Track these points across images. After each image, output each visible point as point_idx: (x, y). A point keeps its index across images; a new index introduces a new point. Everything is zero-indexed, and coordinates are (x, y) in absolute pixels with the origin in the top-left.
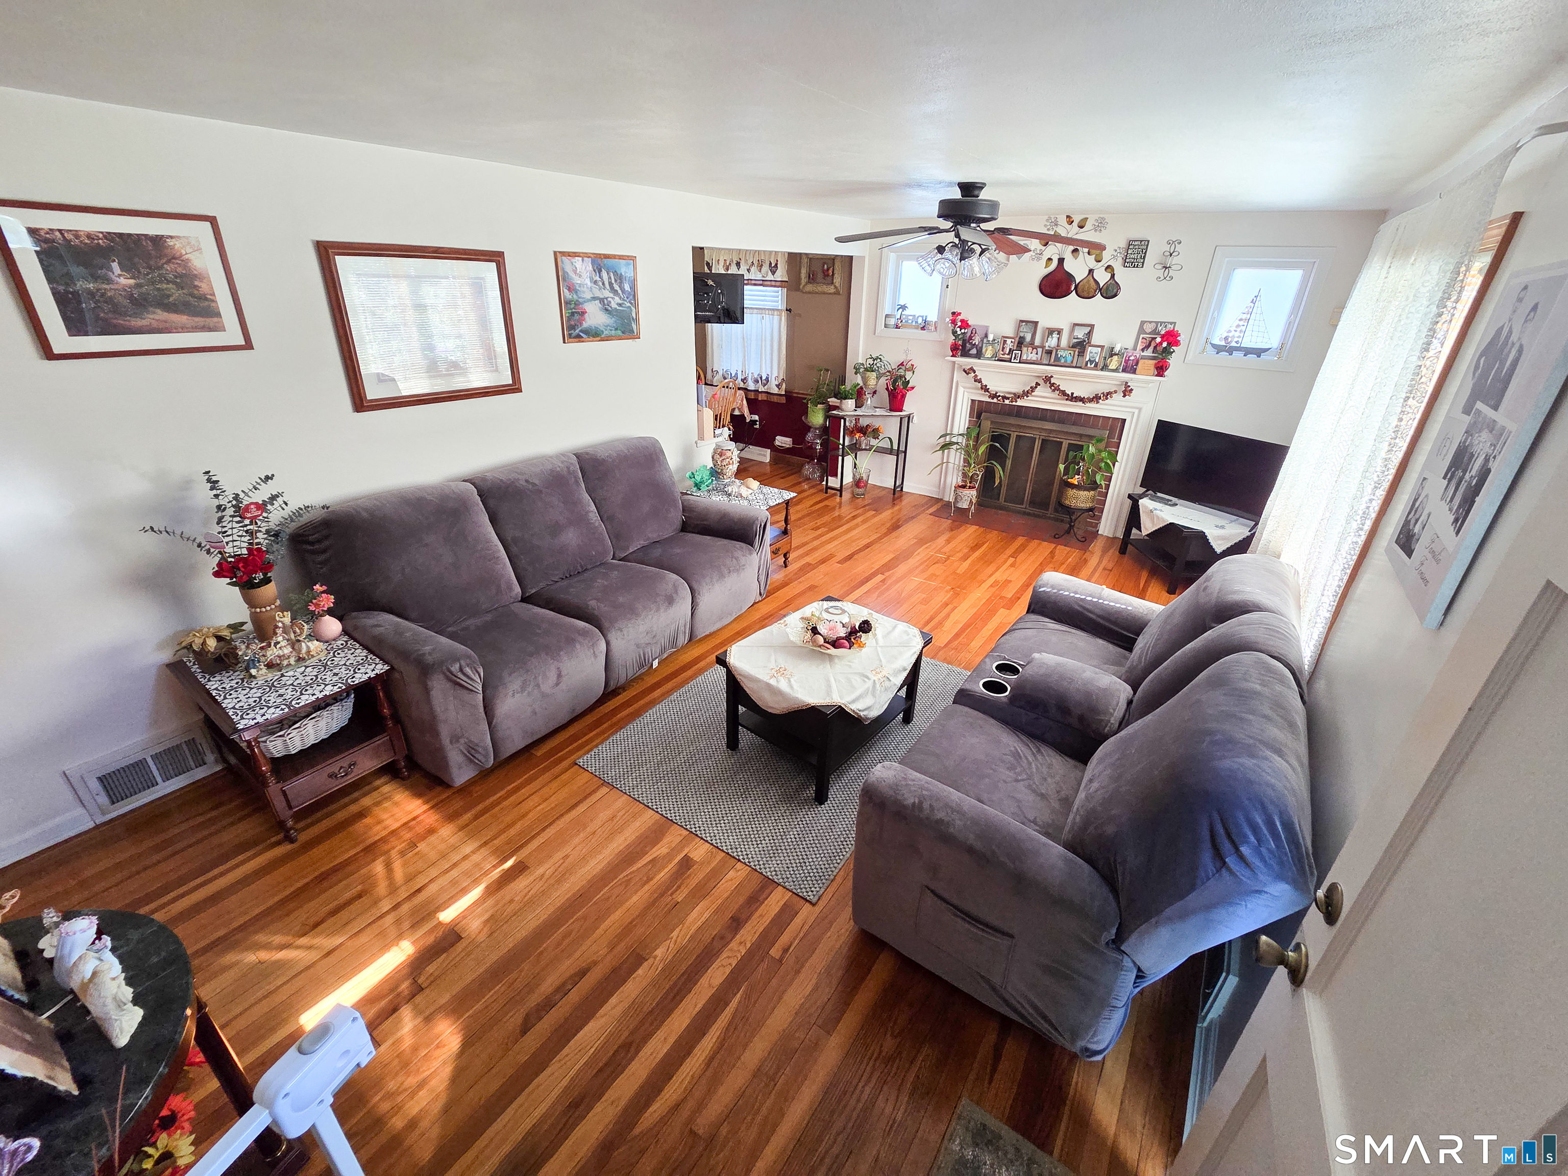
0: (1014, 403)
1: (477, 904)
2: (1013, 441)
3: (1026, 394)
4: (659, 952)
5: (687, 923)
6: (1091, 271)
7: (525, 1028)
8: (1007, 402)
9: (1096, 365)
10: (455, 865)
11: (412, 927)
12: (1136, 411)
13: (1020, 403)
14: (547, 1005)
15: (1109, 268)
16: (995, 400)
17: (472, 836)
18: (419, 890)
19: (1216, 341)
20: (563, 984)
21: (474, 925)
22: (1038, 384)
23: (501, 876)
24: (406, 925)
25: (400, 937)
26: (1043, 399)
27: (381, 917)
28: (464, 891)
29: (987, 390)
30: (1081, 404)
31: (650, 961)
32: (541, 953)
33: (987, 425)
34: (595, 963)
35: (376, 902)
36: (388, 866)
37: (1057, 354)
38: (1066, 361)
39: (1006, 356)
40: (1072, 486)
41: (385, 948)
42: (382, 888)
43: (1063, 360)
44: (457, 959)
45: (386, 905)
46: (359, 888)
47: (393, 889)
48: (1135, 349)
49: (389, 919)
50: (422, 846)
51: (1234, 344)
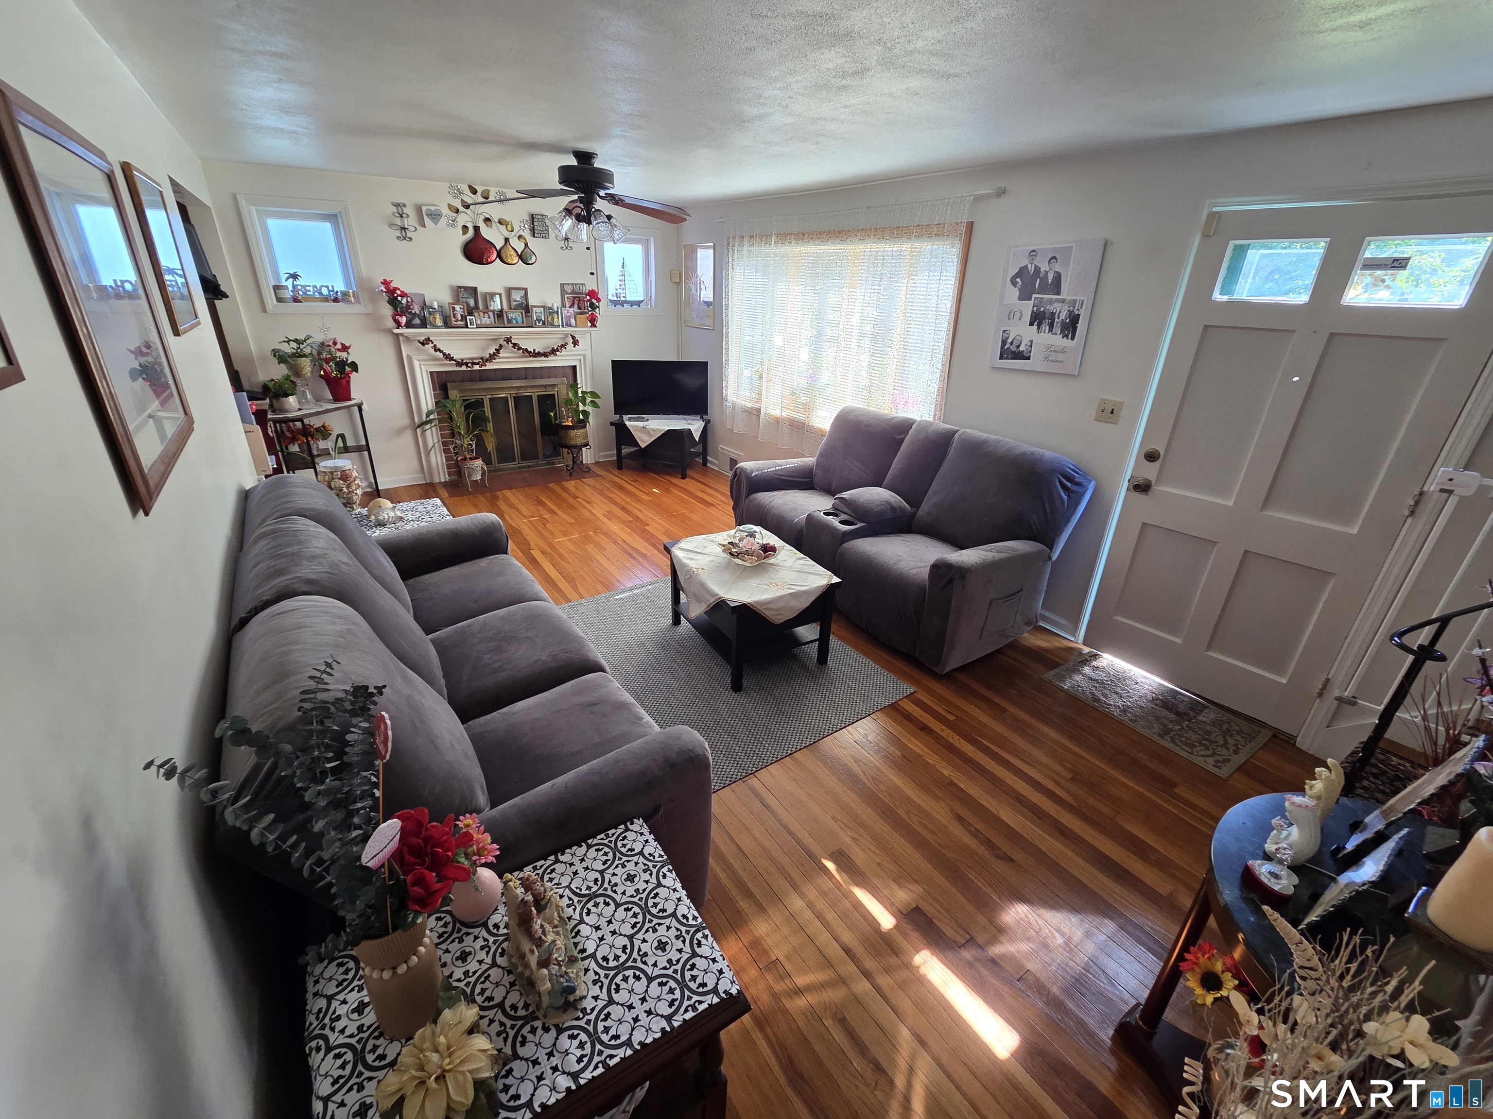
0: (483, 368)
1: (875, 893)
2: (487, 404)
3: (492, 357)
4: (946, 773)
5: (922, 753)
6: (507, 240)
7: (1008, 859)
8: (476, 367)
9: (544, 323)
10: (819, 916)
11: (897, 954)
12: (582, 358)
13: (489, 366)
14: (988, 843)
15: (520, 237)
16: (464, 368)
17: (777, 899)
18: (848, 951)
19: (610, 297)
20: (970, 832)
21: (903, 896)
22: (501, 346)
23: (846, 872)
24: (893, 960)
25: (908, 966)
26: (507, 361)
27: (878, 989)
28: (858, 906)
29: (452, 359)
30: (543, 358)
31: (952, 778)
32: (940, 845)
33: (454, 394)
34: (952, 810)
35: (856, 999)
36: (798, 991)
37: (507, 317)
38: (517, 322)
39: (460, 323)
40: (568, 427)
41: (921, 981)
42: (835, 995)
43: (514, 322)
44: (941, 910)
45: (862, 986)
46: (828, 1022)
47: (842, 981)
48: (564, 306)
49: (883, 980)
50: (778, 953)
51: (622, 299)
